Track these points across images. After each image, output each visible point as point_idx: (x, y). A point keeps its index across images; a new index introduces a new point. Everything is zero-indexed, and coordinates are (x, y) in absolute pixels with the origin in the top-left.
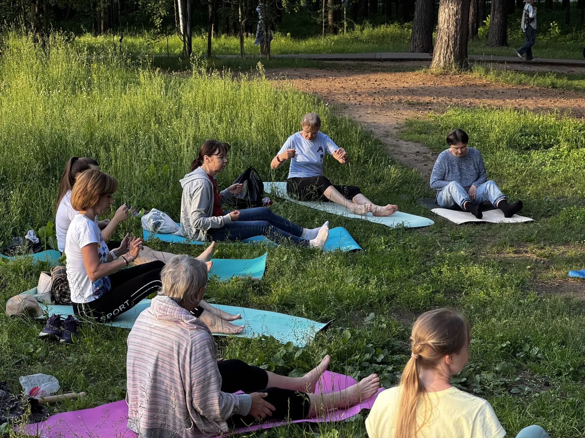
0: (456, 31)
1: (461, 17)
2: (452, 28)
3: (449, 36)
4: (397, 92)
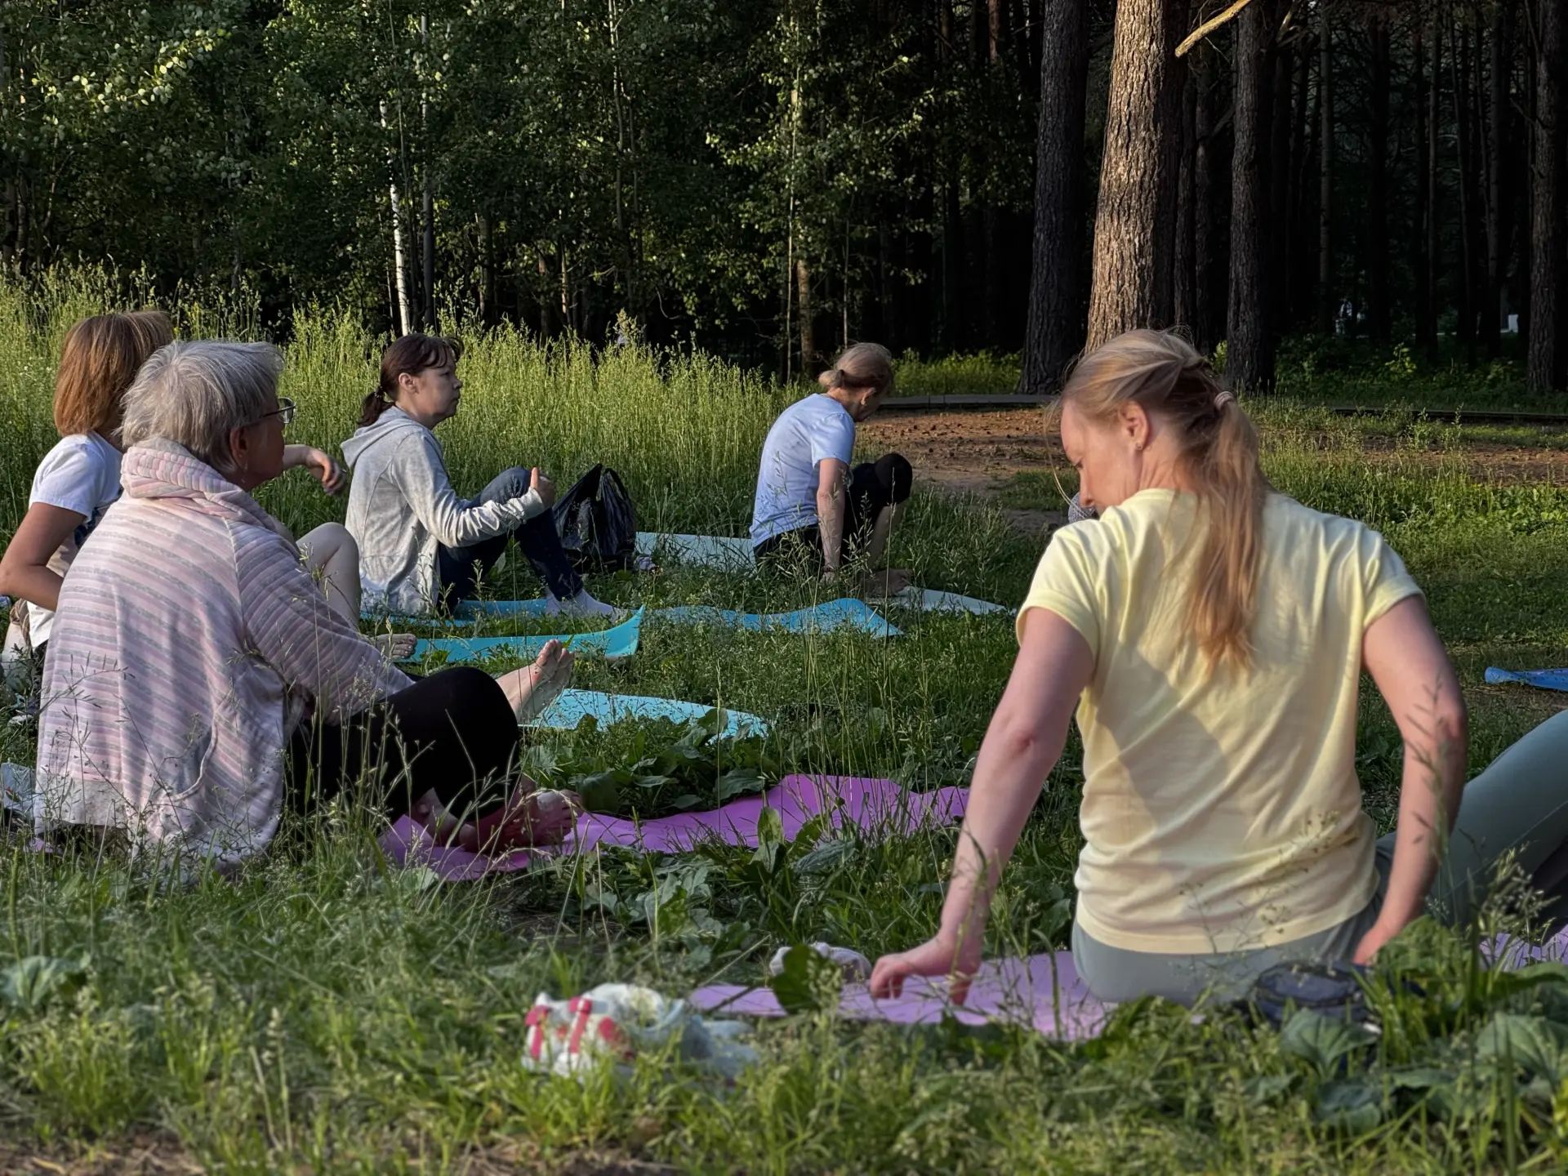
0: (1141, 300)
1: (1154, 261)
2: (1131, 292)
3: (1123, 311)
4: (992, 442)
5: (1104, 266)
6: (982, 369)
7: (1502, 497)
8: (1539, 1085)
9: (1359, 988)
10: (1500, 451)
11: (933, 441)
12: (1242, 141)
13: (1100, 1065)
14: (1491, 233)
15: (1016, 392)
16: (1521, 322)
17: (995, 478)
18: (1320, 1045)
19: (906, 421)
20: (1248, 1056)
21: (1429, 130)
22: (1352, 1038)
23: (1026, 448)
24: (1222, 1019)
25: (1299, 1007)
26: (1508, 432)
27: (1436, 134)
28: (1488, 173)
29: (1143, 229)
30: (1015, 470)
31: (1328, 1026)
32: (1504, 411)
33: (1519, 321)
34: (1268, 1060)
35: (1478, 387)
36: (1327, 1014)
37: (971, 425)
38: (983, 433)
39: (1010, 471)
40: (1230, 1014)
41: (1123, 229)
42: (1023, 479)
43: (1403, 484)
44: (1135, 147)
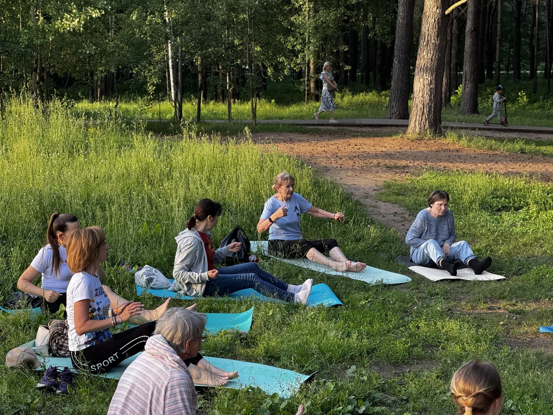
0: (430, 100)
1: (435, 86)
2: (427, 98)
3: (424, 104)
4: (376, 156)
5: (417, 87)
12: (469, 23)
29: (432, 75)
30: (383, 177)
37: (368, 144)
41: (425, 75)
44: (430, 46)
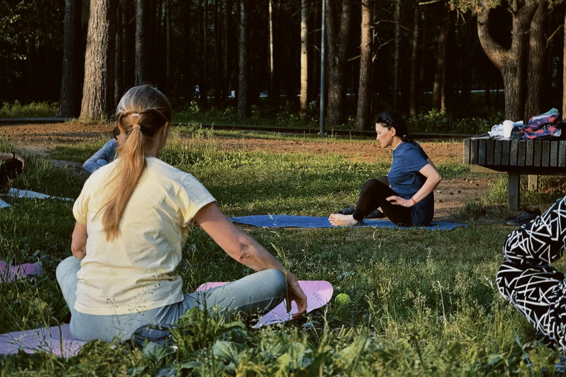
0: (103, 84)
1: (107, 69)
2: (99, 81)
3: (96, 88)
4: (47, 135)
5: (89, 71)
6: (44, 108)
7: (228, 155)
8: (232, 365)
9: (170, 333)
10: (228, 139)
11: (24, 134)
12: (138, 27)
13: (77, 366)
14: (225, 62)
15: (57, 117)
16: (236, 94)
17: (48, 148)
18: (156, 355)
19: (14, 127)
20: (130, 360)
21: (204, 26)
22: (167, 352)
23: (60, 137)
24: (121, 347)
25: (149, 341)
26: (231, 132)
27: (206, 27)
28: (224, 42)
29: (103, 58)
30: (55, 145)
31: (159, 348)
32: (229, 125)
33: (235, 93)
34: (138, 361)
35: (221, 116)
36: (159, 343)
37: (39, 129)
38: (44, 132)
39: (54, 146)
40: (124, 345)
41: (96, 58)
42: (58, 149)
43: (195, 150)
44: (100, 29)
